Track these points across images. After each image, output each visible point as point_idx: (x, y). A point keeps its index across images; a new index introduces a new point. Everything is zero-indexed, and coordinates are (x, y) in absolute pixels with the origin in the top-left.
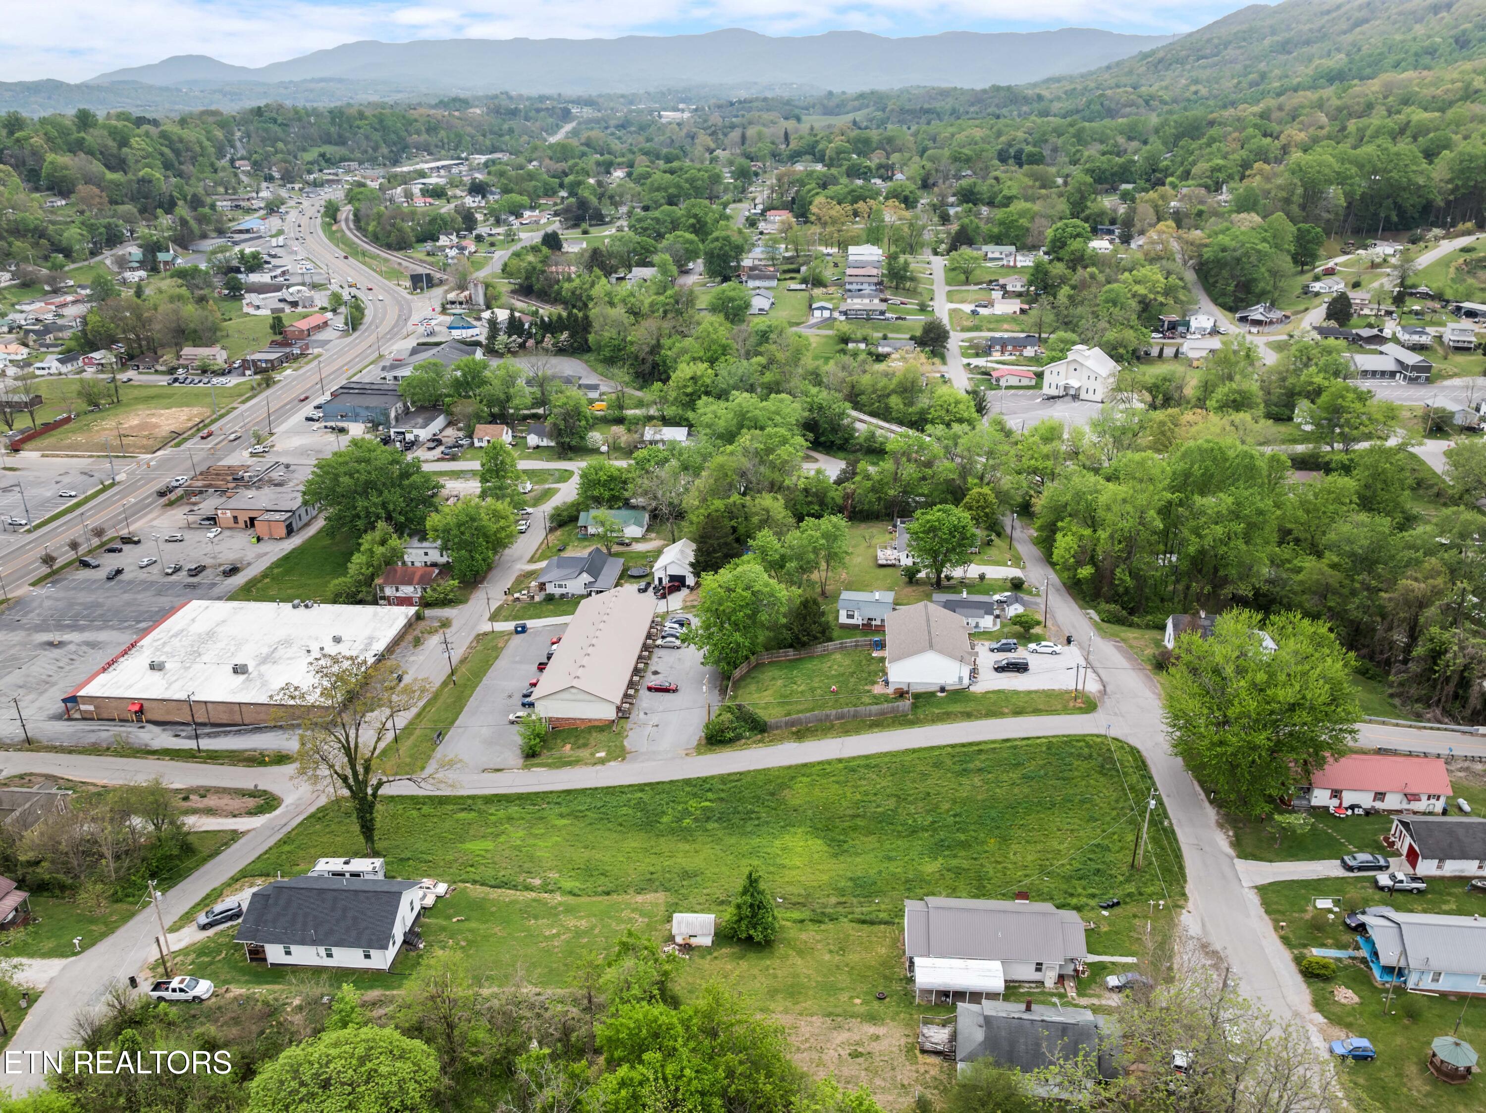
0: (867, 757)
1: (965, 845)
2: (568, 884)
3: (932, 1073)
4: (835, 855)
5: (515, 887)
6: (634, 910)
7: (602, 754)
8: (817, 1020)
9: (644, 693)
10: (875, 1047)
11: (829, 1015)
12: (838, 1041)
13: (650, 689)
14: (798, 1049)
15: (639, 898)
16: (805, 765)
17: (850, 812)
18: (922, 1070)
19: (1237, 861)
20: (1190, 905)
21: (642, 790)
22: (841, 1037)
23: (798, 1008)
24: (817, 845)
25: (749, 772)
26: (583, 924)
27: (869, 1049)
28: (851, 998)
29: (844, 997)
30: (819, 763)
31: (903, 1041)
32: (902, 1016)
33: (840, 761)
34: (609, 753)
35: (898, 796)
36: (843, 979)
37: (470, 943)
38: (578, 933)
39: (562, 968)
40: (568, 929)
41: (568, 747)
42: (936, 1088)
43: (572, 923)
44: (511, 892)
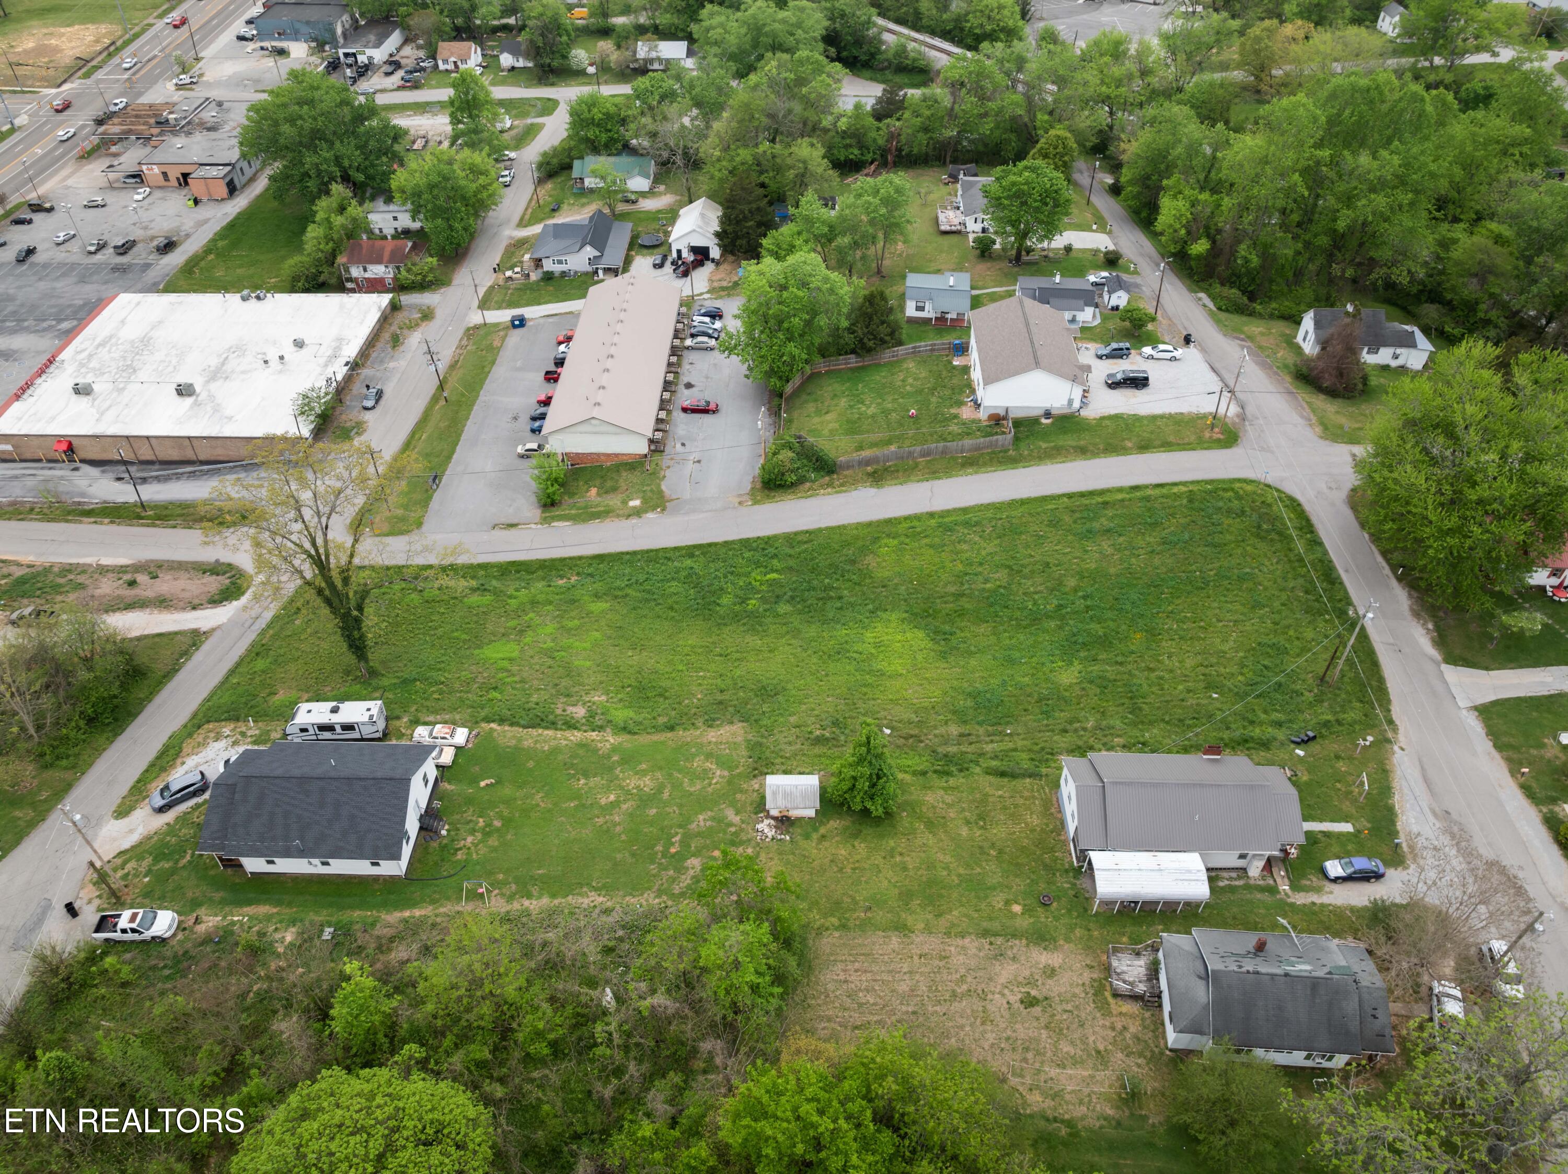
0: (965, 510)
1: (1105, 642)
2: (621, 714)
3: (1133, 1029)
4: (943, 655)
5: (553, 725)
6: (709, 756)
7: (635, 503)
8: (971, 943)
9: (678, 415)
10: (1053, 988)
11: (985, 933)
12: (1002, 980)
13: (685, 410)
14: (954, 995)
15: (712, 735)
16: (889, 522)
17: (952, 589)
18: (1119, 1026)
19: (1447, 668)
20: (1401, 737)
21: (691, 556)
22: (1005, 972)
23: (943, 922)
24: (918, 638)
25: (820, 530)
26: (647, 783)
27: (1045, 992)
28: (1007, 903)
29: (998, 901)
30: (907, 518)
31: (1087, 976)
32: (1078, 932)
33: (931, 515)
34: (645, 501)
35: (1009, 567)
36: (993, 872)
37: (508, 822)
38: (645, 800)
39: (630, 860)
40: (628, 793)
41: (594, 491)
42: (1141, 1055)
43: (632, 783)
44: (550, 733)
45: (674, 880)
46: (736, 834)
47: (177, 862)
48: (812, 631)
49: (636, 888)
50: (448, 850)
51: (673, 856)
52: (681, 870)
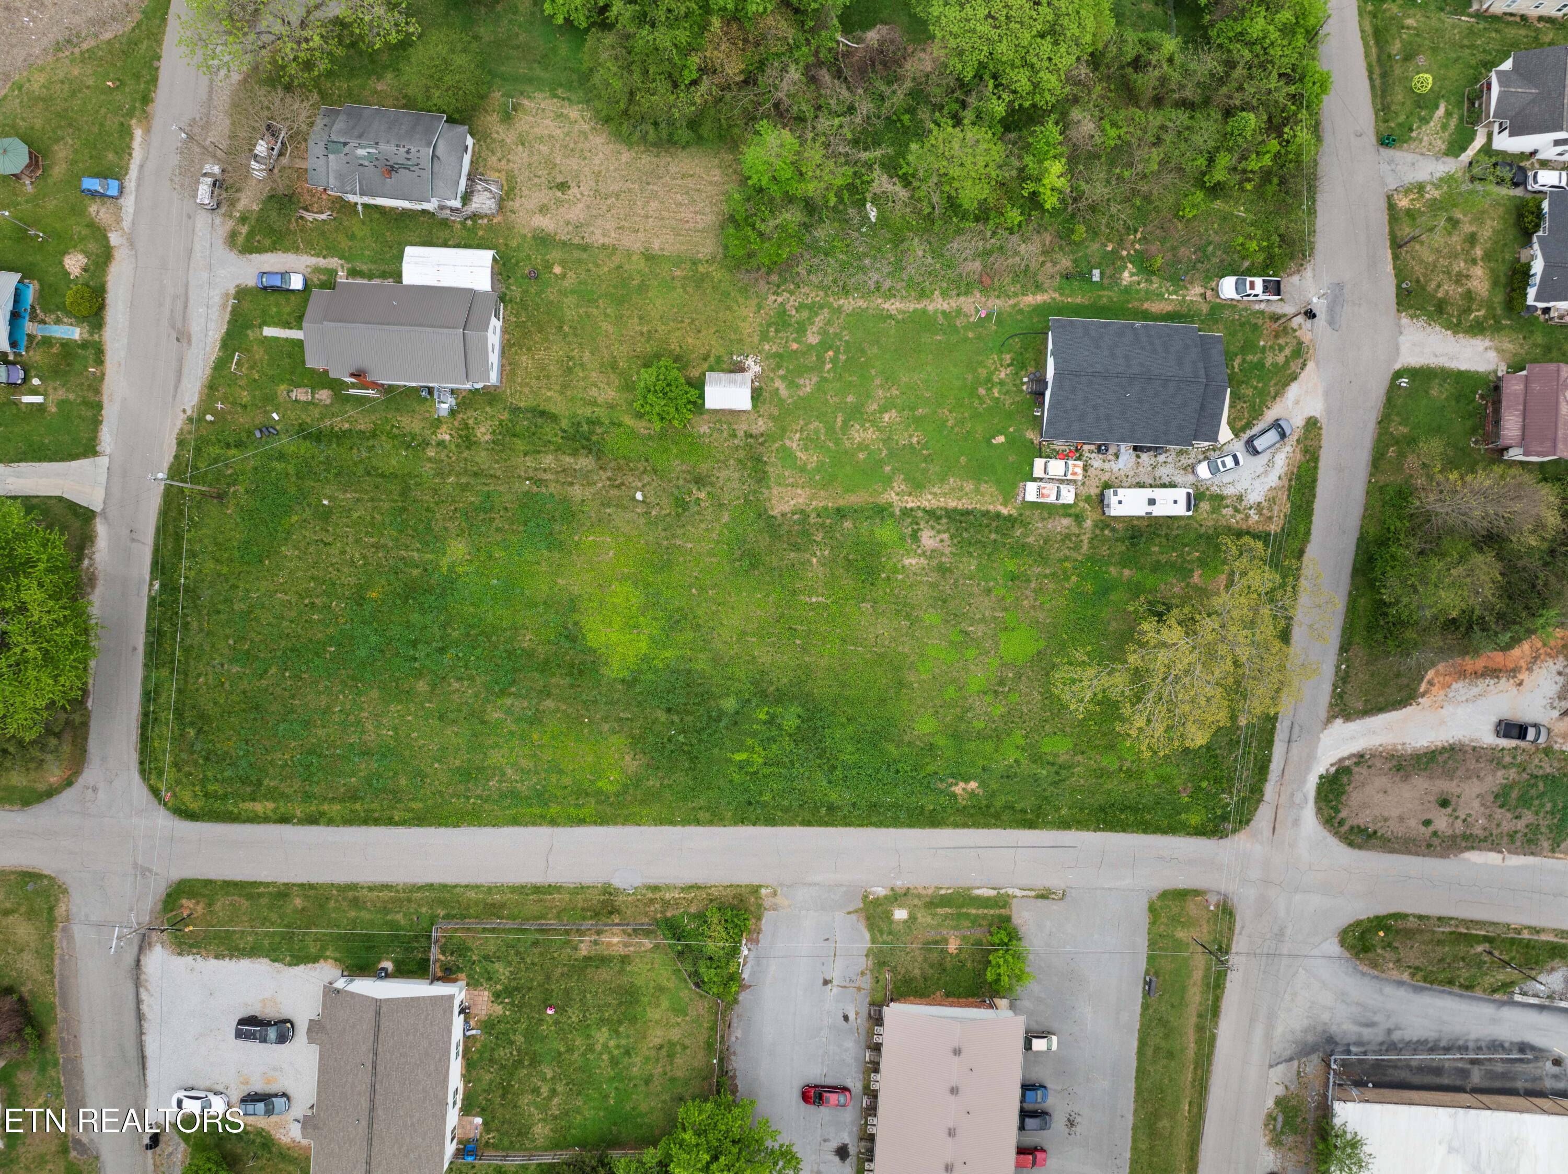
0: (515, 821)
1: (410, 591)
3: (495, 159)
4: (573, 605)
5: (949, 515)
6: (805, 470)
7: (900, 914)
8: (598, 238)
9: (856, 1085)
10: (545, 196)
11: (585, 248)
12: (580, 206)
14: (617, 196)
15: (801, 500)
16: (602, 820)
17: (549, 704)
18: (504, 162)
19: (97, 507)
20: (179, 424)
21: (831, 808)
22: (576, 213)
23: (616, 260)
24: (593, 632)
25: (685, 822)
26: (857, 435)
27: (550, 193)
28: (564, 276)
29: (571, 280)
30: (581, 822)
31: (516, 204)
32: (514, 244)
33: (553, 823)
34: (888, 916)
35: (483, 722)
36: (571, 309)
39: (865, 346)
40: (873, 423)
41: (952, 947)
42: (494, 141)
43: (871, 434)
44: (952, 504)
45: (828, 323)
46: (779, 367)
47: (1244, 361)
48: (702, 664)
49: (858, 314)
50: (1019, 364)
51: (830, 348)
52: (823, 332)
